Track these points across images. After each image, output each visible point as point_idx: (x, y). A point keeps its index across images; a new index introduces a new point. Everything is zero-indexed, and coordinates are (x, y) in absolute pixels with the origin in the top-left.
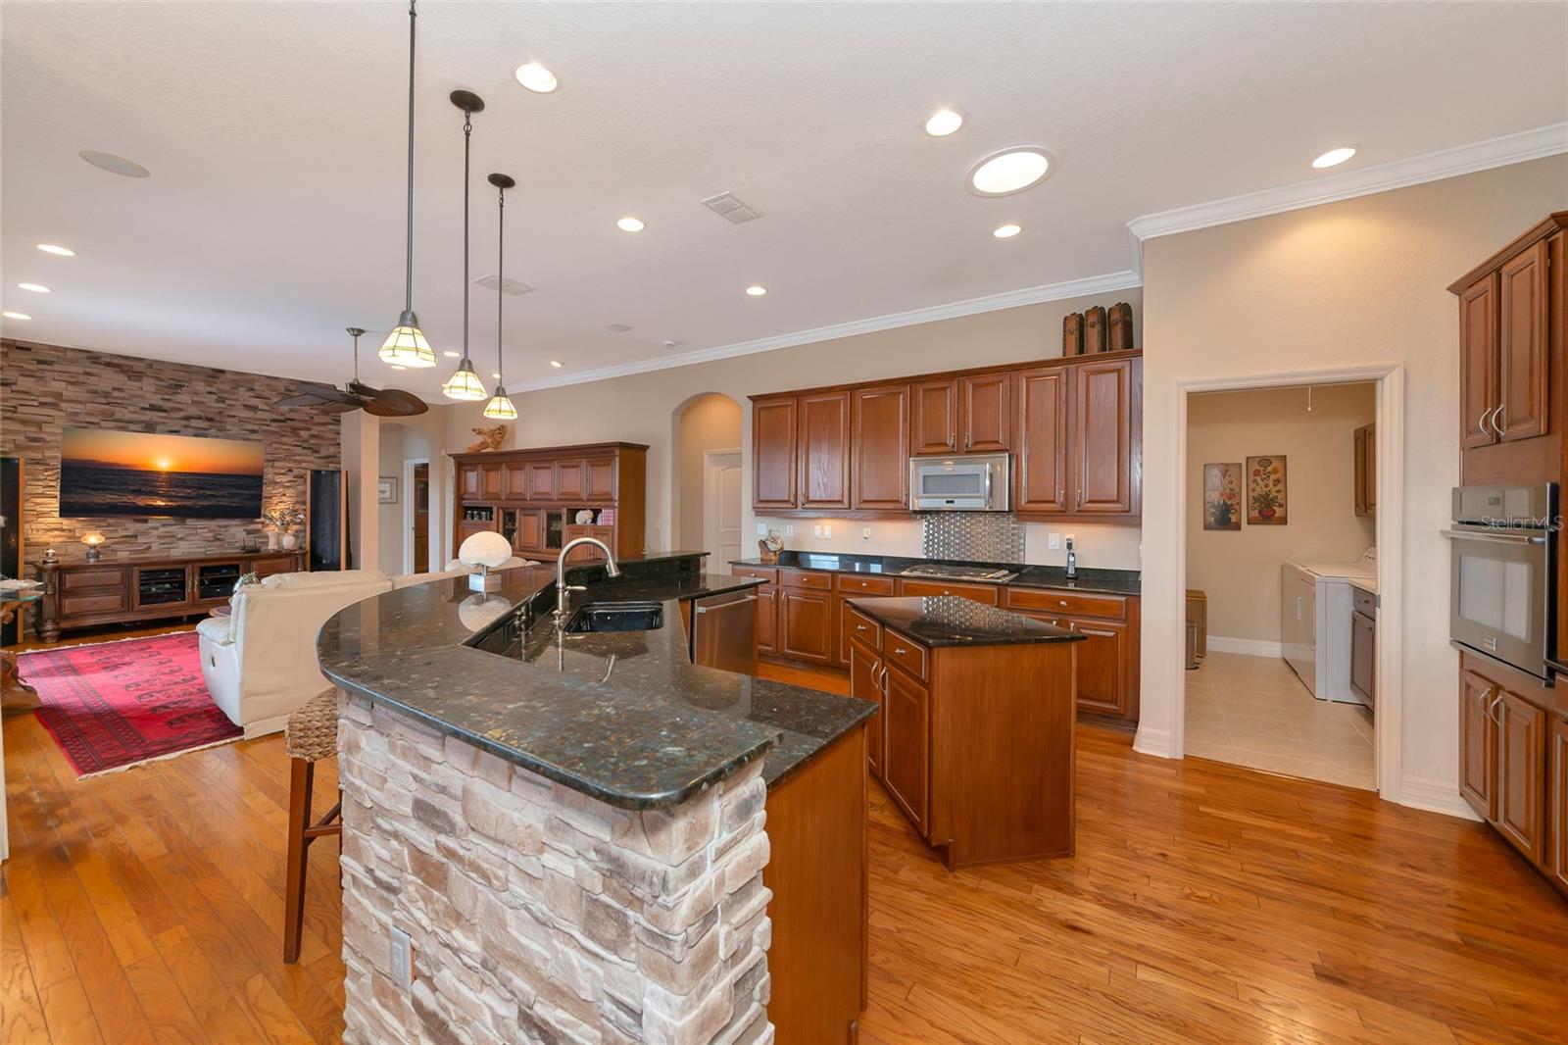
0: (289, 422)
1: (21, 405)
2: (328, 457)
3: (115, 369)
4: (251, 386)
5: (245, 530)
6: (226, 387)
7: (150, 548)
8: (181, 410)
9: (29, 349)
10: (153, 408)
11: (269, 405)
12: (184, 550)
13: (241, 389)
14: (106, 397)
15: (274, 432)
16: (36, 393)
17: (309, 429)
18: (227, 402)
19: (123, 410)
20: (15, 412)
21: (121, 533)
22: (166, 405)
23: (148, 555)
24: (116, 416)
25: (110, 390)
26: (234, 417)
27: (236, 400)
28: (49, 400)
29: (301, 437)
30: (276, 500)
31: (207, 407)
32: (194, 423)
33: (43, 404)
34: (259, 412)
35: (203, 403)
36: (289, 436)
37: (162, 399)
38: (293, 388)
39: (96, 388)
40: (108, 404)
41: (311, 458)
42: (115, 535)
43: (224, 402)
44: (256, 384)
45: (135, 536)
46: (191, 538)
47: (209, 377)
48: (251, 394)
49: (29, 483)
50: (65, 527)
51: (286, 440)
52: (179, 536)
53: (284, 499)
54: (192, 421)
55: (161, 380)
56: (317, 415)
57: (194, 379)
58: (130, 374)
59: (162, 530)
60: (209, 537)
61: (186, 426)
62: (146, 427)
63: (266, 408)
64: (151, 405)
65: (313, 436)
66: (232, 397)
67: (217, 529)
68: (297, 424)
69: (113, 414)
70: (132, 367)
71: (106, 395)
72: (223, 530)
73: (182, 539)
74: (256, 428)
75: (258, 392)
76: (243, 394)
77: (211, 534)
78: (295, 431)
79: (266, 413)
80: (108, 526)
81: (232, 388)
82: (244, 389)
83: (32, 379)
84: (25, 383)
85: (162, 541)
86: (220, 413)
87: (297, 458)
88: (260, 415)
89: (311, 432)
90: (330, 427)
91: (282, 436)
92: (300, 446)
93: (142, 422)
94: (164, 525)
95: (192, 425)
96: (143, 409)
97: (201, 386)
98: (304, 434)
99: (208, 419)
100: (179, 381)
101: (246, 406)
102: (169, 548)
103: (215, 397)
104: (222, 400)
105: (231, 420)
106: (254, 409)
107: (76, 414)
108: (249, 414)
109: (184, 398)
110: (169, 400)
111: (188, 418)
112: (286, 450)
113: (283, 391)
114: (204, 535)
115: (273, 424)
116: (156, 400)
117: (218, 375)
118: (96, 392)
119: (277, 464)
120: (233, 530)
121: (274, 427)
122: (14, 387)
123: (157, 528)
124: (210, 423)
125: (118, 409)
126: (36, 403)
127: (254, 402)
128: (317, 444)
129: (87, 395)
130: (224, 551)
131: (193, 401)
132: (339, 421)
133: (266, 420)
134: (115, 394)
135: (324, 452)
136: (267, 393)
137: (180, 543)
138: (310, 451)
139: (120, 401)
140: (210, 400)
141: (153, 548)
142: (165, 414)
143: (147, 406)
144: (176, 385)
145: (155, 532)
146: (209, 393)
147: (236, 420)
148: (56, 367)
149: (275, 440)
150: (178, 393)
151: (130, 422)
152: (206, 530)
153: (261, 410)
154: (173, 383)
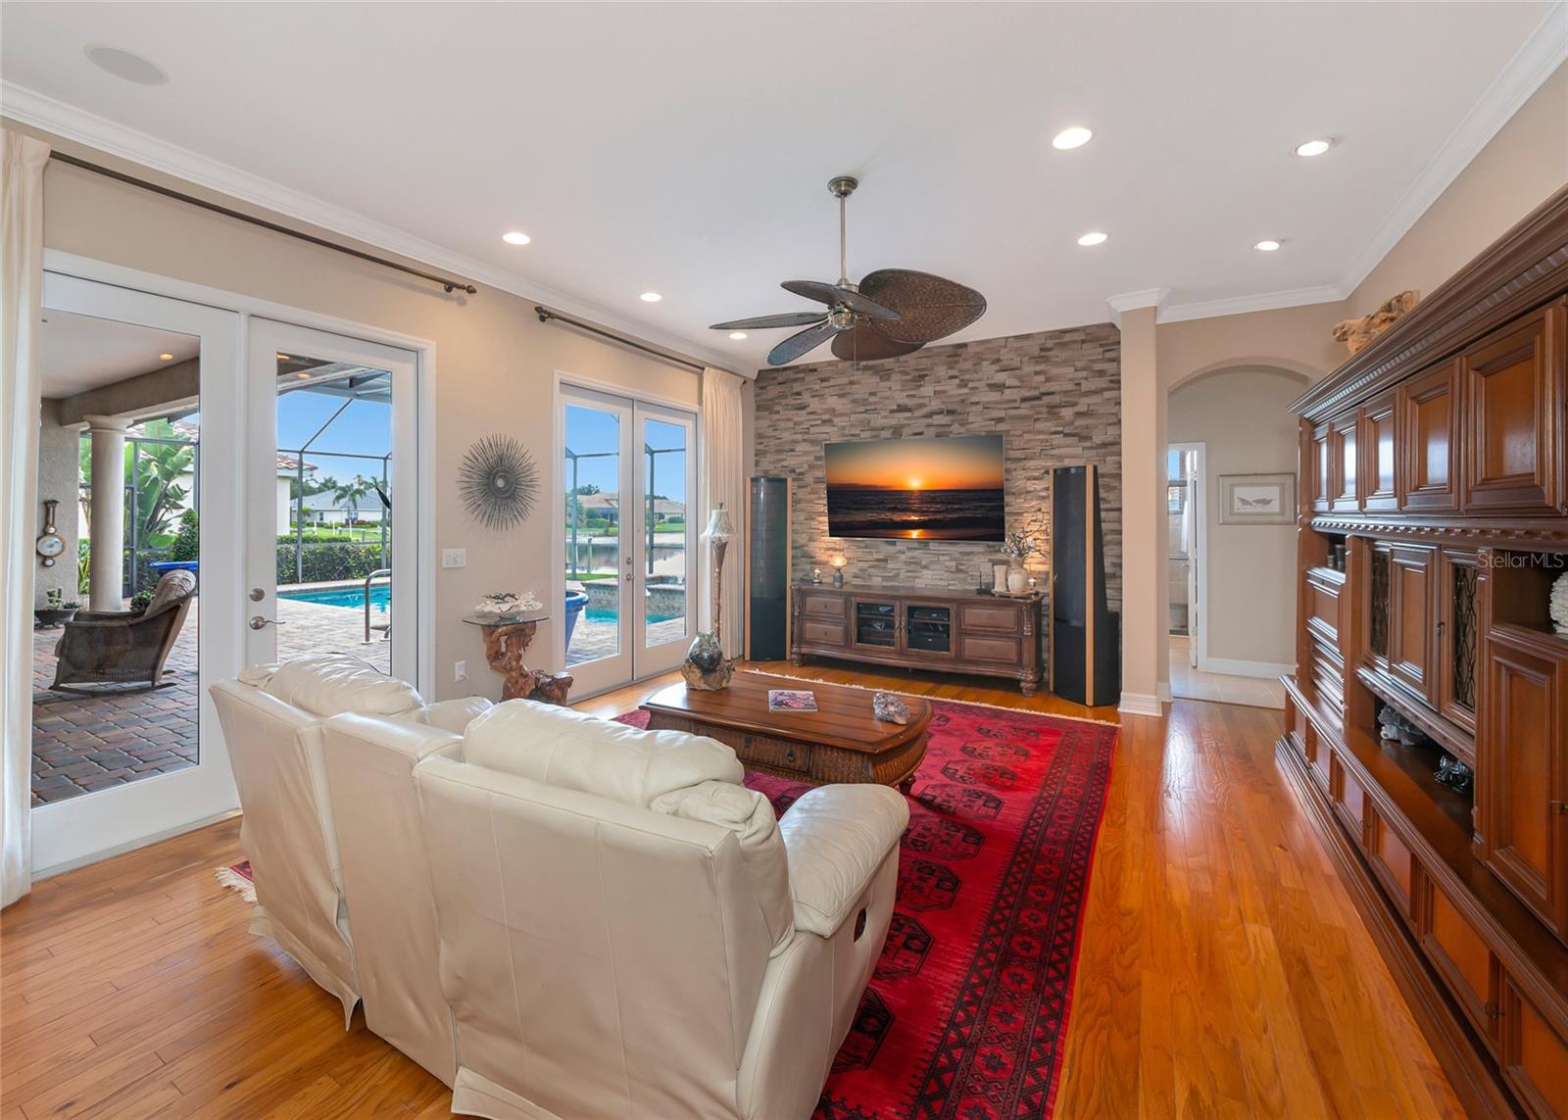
0: (1044, 398)
1: (812, 426)
2: (1104, 445)
3: (871, 372)
4: (994, 357)
5: (990, 561)
6: (968, 365)
7: (898, 575)
8: (924, 405)
9: (815, 370)
10: (902, 409)
11: (1019, 378)
12: (927, 582)
13: (984, 363)
14: (864, 405)
15: (1024, 418)
16: (820, 412)
17: (1075, 404)
18: (970, 385)
19: (876, 415)
20: (808, 433)
21: (876, 556)
22: (910, 402)
23: (896, 584)
24: (872, 424)
25: (866, 396)
26: (977, 403)
27: (979, 380)
28: (826, 417)
29: (1060, 418)
30: (1028, 517)
31: (950, 396)
32: (938, 420)
33: (824, 422)
34: (1007, 391)
35: (944, 392)
36: (1046, 420)
37: (908, 396)
38: (1050, 344)
39: (855, 397)
40: (866, 411)
41: (1078, 451)
42: (870, 558)
43: (966, 386)
44: (1003, 351)
45: (885, 560)
46: (934, 566)
47: (948, 356)
48: (995, 367)
49: (816, 501)
50: (837, 547)
51: (1040, 425)
52: (924, 563)
53: (1040, 516)
54: (935, 417)
55: (907, 374)
56: (1086, 379)
57: (935, 364)
58: (882, 373)
59: (909, 554)
60: (951, 567)
61: (928, 426)
62: (894, 433)
63: (1015, 383)
64: (899, 406)
65: (1079, 414)
66: (976, 376)
67: (958, 556)
68: (1055, 399)
69: (869, 422)
70: (883, 365)
71: (864, 402)
72: (965, 558)
73: (925, 567)
74: (1002, 414)
75: (1005, 363)
76: (989, 373)
77: (953, 564)
78: (1053, 411)
79: (1016, 390)
80: (866, 547)
81: (975, 365)
82: (988, 363)
83: (817, 399)
84: (815, 404)
85: (909, 568)
86: (963, 401)
87: (1056, 452)
88: (1008, 394)
89: (1077, 409)
90: (1107, 395)
91: (1037, 420)
92: (1061, 432)
93: (890, 427)
94: (909, 549)
95: (935, 423)
96: (892, 411)
97: (942, 371)
98: (1067, 413)
99: (950, 412)
100: (923, 370)
101: (990, 386)
102: (916, 577)
103: (957, 381)
104: (964, 384)
105: (974, 408)
106: (1000, 387)
107: (844, 428)
108: (995, 396)
109: (927, 390)
110: (913, 396)
111: (930, 415)
112: (1042, 441)
113: (1036, 353)
114: (947, 563)
115: (1023, 405)
116: (901, 398)
117: (960, 351)
118: (854, 401)
119: (1031, 464)
120: (976, 559)
121: (1025, 410)
122: (809, 410)
123: (904, 553)
124: (952, 417)
125: (872, 416)
126: (819, 422)
127: (1001, 377)
128: (1087, 427)
129: (850, 406)
130: (967, 587)
131: (935, 392)
132: (1119, 382)
133: (1015, 401)
134: (872, 399)
135: (1097, 439)
136: (1016, 362)
137: (925, 572)
138: (1077, 438)
139: (873, 407)
140: (951, 387)
141: (901, 576)
142: (909, 414)
143: (895, 407)
144: (920, 376)
145: (903, 557)
146: (951, 377)
147: (979, 408)
148: (832, 382)
149: (1026, 429)
150: (921, 385)
151: (883, 429)
152: (948, 558)
153: (1009, 387)
154: (917, 373)
